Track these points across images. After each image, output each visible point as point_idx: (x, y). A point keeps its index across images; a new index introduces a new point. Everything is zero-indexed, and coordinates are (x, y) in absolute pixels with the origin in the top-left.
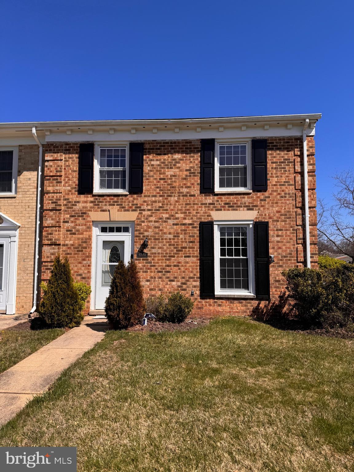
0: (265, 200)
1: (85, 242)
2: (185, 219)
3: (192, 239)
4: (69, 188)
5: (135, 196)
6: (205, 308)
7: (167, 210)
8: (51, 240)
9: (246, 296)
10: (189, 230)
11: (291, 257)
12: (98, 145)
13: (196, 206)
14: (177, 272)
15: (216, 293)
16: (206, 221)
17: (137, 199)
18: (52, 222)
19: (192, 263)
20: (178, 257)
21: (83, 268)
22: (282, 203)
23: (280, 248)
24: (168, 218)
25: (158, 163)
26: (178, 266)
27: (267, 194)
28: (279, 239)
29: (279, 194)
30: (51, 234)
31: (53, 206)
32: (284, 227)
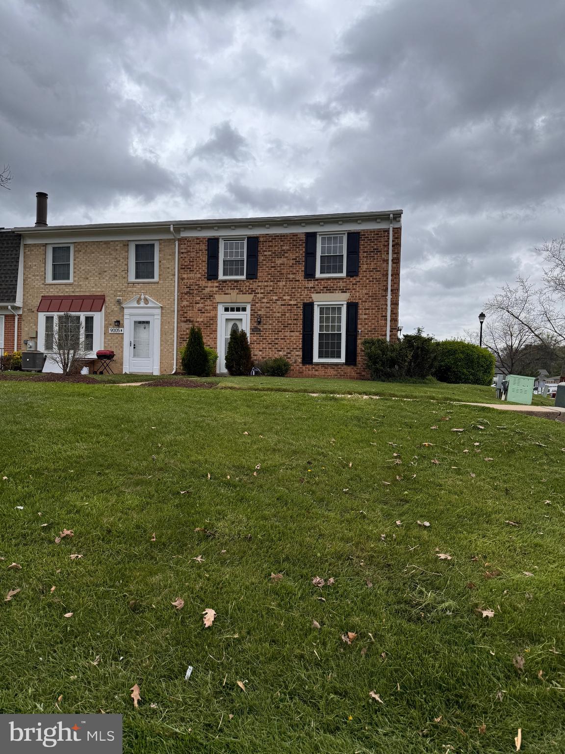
0: (356, 284)
1: (213, 319)
2: (291, 300)
3: (296, 317)
4: (199, 276)
5: (251, 281)
6: (305, 372)
7: (276, 293)
8: (186, 317)
9: (338, 363)
10: (294, 310)
11: (374, 331)
12: (222, 239)
13: (300, 290)
14: (284, 344)
15: (314, 361)
16: (308, 302)
17: (253, 284)
18: (187, 303)
19: (296, 336)
20: (284, 331)
21: (211, 340)
22: (370, 286)
23: (366, 324)
24: (277, 300)
25: (270, 253)
26: (284, 339)
27: (358, 279)
28: (366, 316)
29: (368, 279)
31: (188, 290)
32: (370, 306)
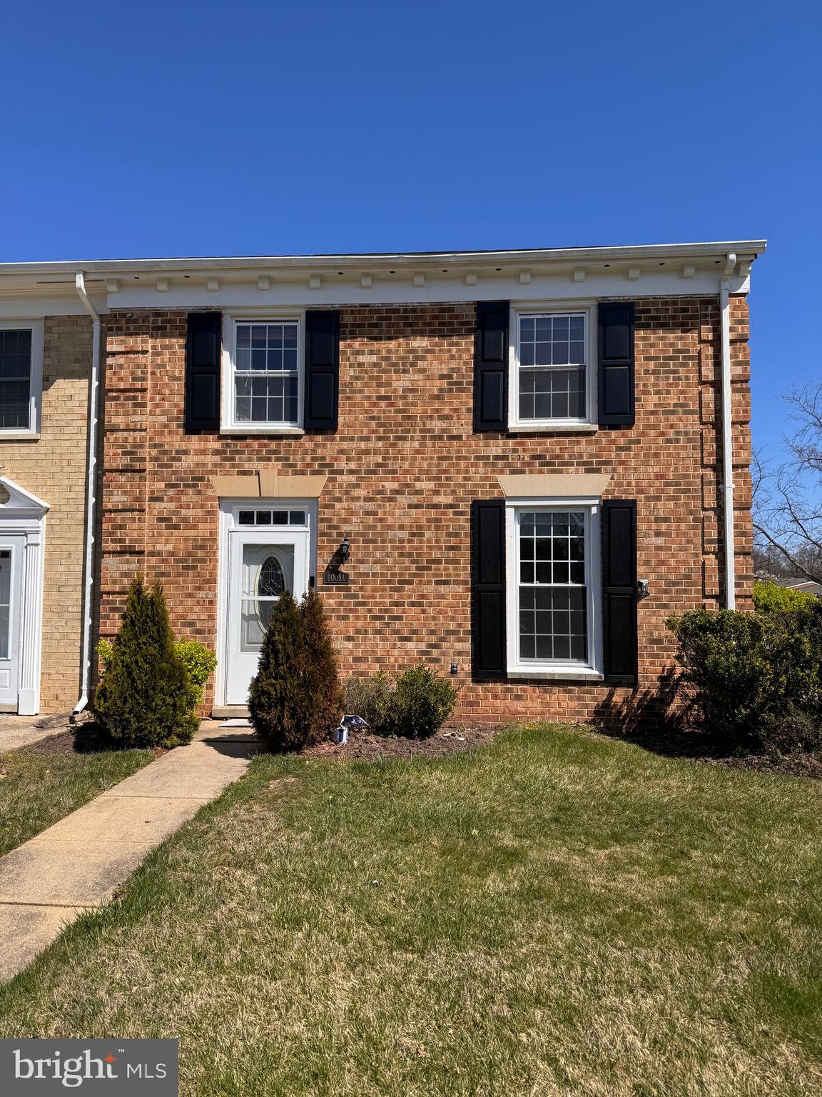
0: (629, 449)
1: (202, 547)
2: (437, 493)
3: (453, 541)
4: (164, 419)
5: (320, 438)
6: (483, 703)
7: (394, 472)
8: (121, 541)
9: (580, 675)
10: (446, 520)
11: (688, 584)
12: (232, 316)
13: (463, 464)
14: (419, 620)
15: (509, 669)
16: (488, 498)
17: (324, 446)
18: (124, 498)
19: (454, 597)
20: (420, 583)
21: (197, 609)
22: (669, 455)
23: (663, 563)
24: (397, 492)
25: (374, 358)
26: (420, 604)
27: (632, 434)
28: (660, 541)
29: (663, 434)
30: (121, 527)
31: (126, 460)
32: (672, 512)
